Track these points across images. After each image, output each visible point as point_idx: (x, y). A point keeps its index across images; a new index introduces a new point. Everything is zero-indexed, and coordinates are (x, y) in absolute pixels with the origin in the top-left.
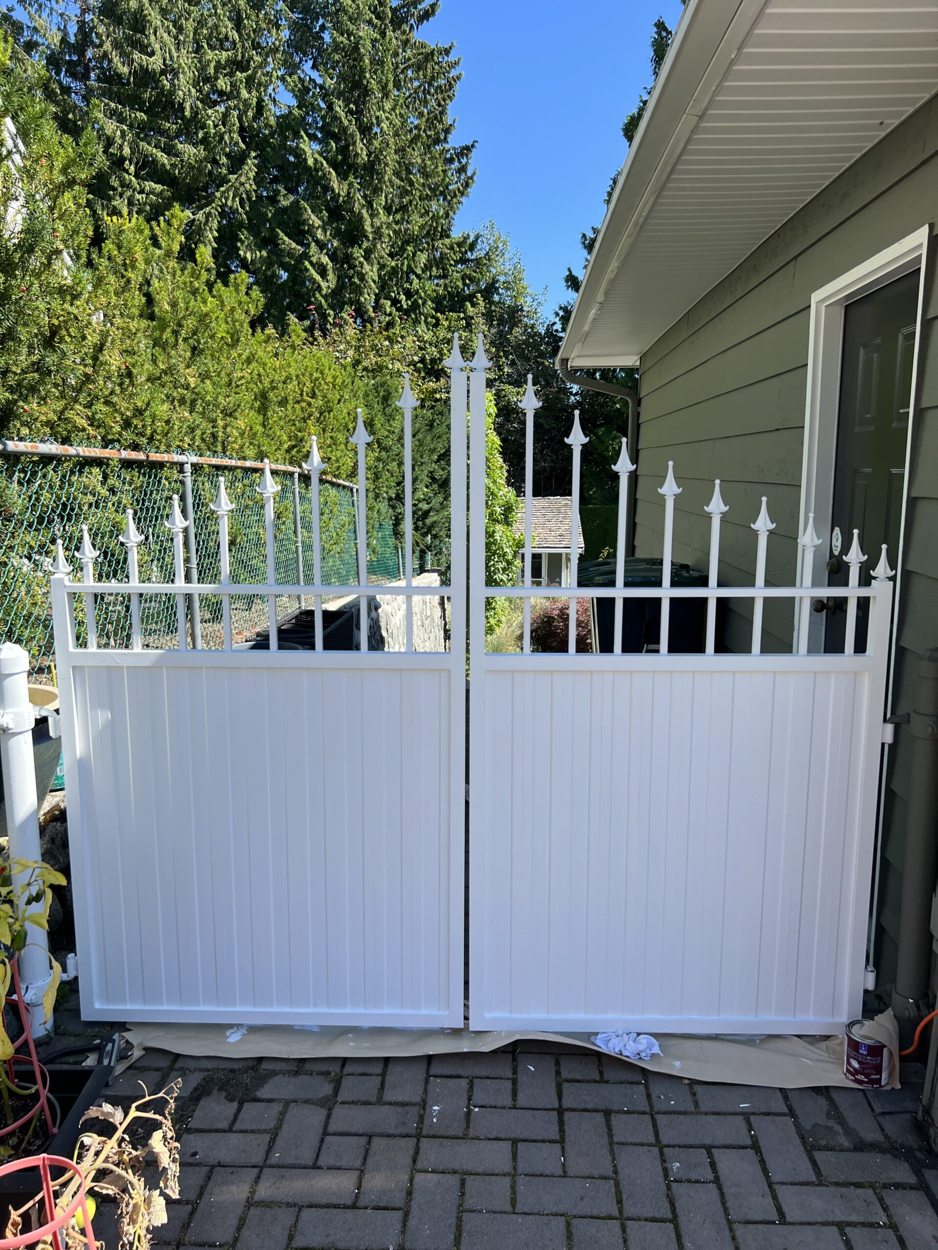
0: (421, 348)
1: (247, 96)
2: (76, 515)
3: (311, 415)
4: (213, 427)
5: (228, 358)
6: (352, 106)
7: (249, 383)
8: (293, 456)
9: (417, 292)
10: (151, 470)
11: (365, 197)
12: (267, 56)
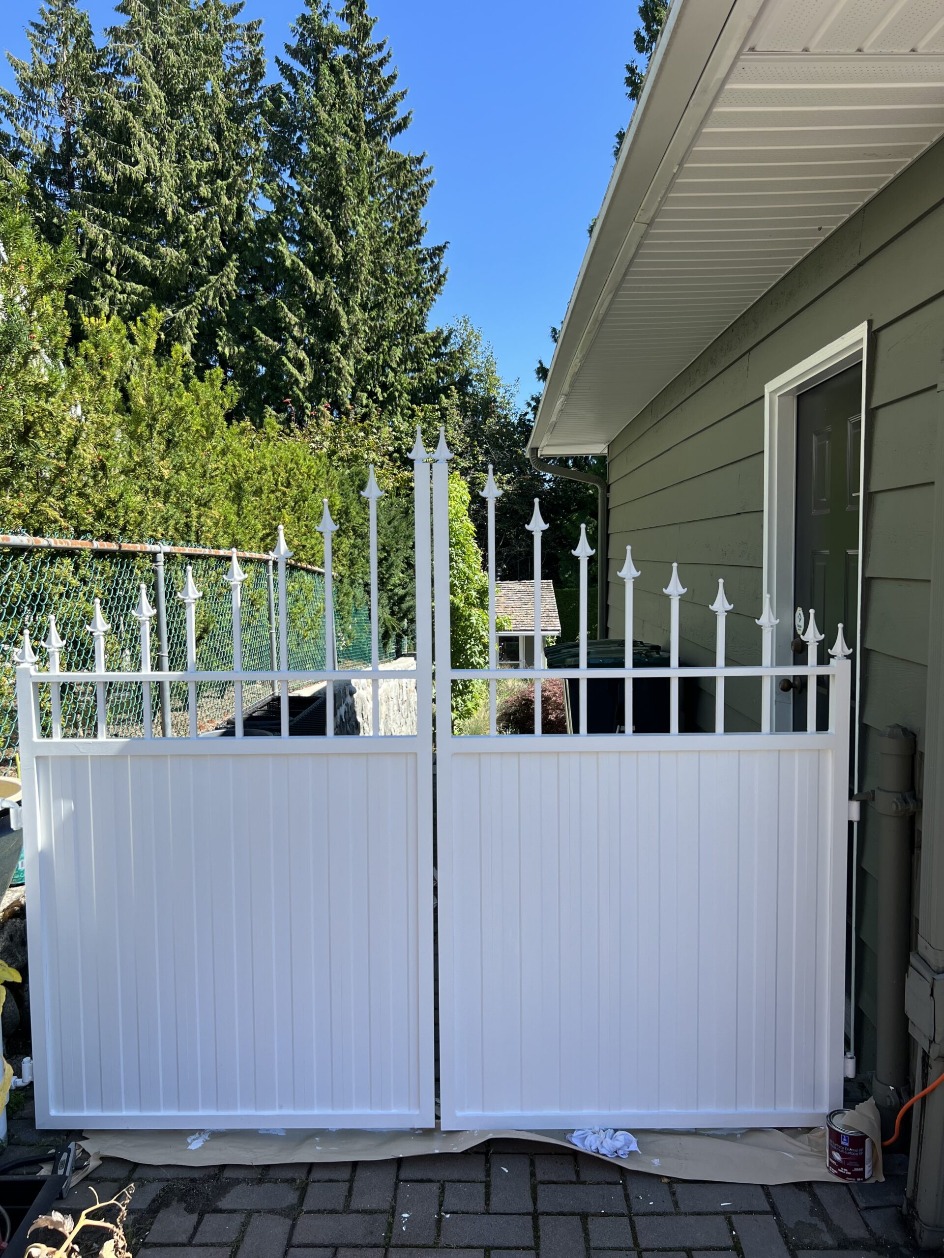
0: (397, 438)
1: (228, 202)
2: (46, 605)
3: (286, 504)
4: (187, 517)
5: (203, 451)
6: (328, 211)
7: (224, 474)
8: (267, 544)
9: (392, 385)
10: (123, 560)
11: (341, 295)
12: (248, 165)
